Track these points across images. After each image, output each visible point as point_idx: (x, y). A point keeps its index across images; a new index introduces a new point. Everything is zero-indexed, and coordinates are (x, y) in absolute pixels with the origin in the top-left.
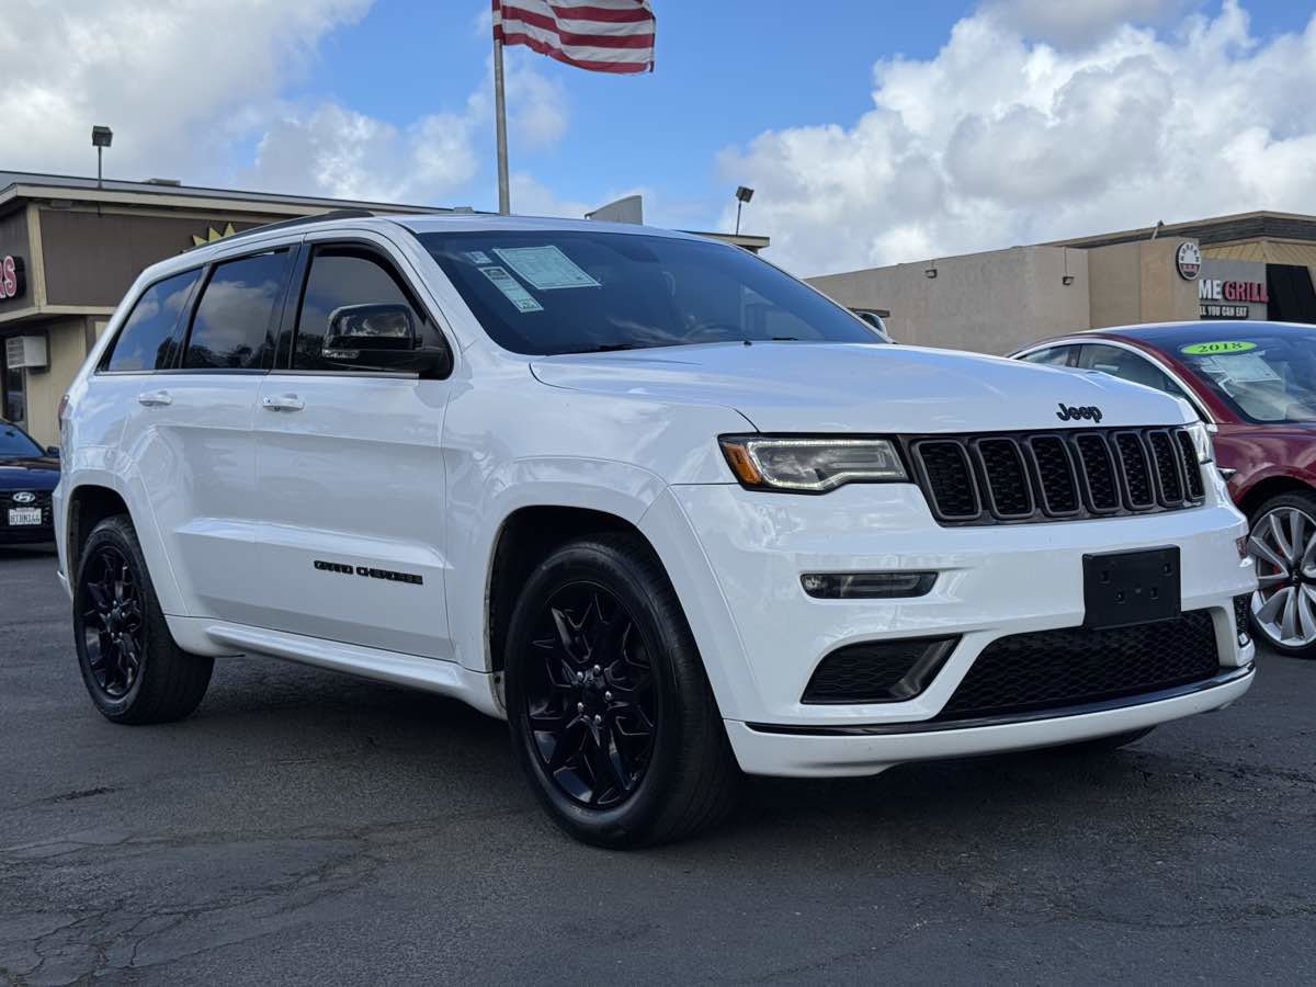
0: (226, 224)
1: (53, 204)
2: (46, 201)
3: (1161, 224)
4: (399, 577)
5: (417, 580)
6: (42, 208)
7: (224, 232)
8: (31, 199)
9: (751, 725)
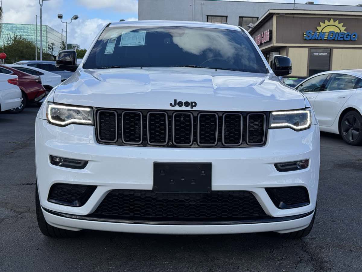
0: (331, 18)
1: (280, 14)
2: (278, 14)
6: (277, 16)
7: (330, 21)
8: (274, 13)
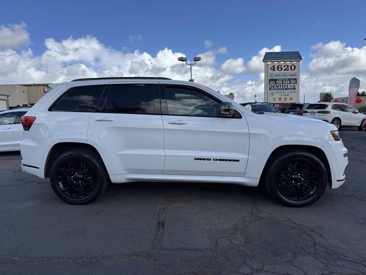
3: (34, 83)
4: (234, 160)
5: (238, 161)
9: (338, 181)
